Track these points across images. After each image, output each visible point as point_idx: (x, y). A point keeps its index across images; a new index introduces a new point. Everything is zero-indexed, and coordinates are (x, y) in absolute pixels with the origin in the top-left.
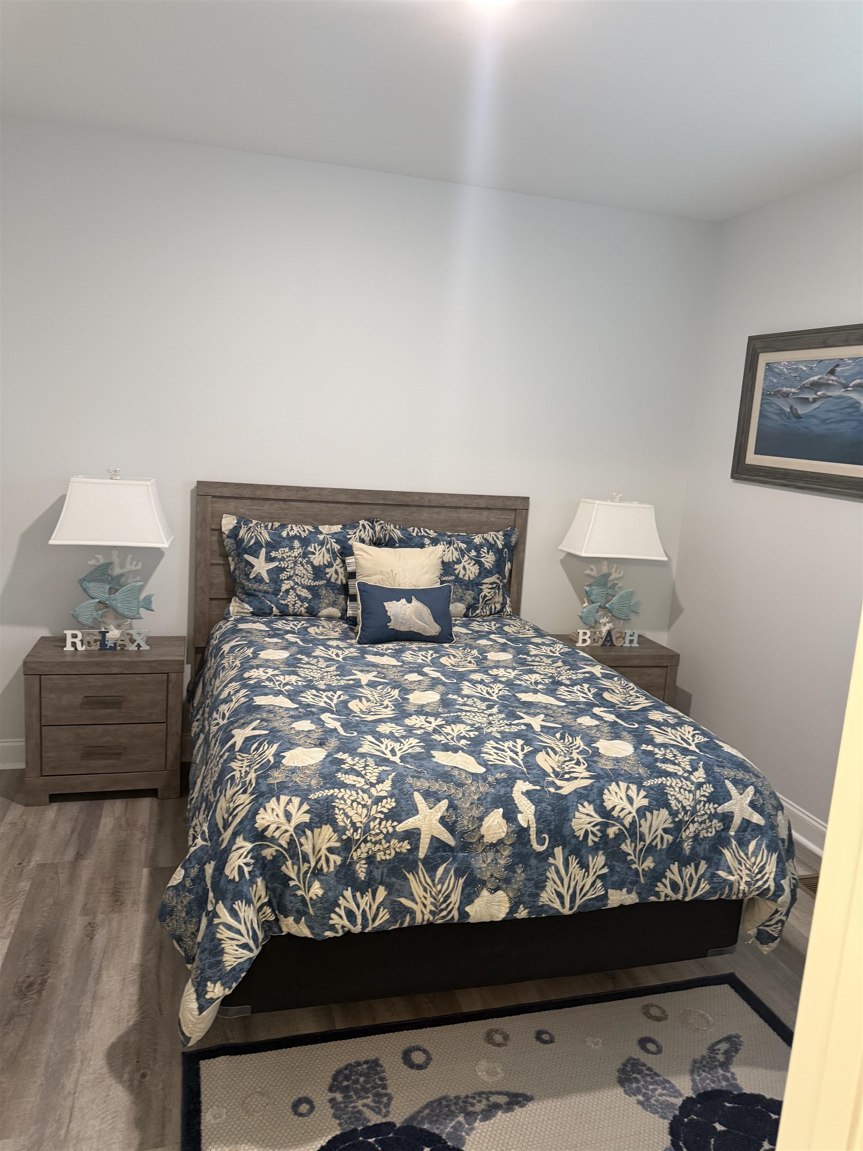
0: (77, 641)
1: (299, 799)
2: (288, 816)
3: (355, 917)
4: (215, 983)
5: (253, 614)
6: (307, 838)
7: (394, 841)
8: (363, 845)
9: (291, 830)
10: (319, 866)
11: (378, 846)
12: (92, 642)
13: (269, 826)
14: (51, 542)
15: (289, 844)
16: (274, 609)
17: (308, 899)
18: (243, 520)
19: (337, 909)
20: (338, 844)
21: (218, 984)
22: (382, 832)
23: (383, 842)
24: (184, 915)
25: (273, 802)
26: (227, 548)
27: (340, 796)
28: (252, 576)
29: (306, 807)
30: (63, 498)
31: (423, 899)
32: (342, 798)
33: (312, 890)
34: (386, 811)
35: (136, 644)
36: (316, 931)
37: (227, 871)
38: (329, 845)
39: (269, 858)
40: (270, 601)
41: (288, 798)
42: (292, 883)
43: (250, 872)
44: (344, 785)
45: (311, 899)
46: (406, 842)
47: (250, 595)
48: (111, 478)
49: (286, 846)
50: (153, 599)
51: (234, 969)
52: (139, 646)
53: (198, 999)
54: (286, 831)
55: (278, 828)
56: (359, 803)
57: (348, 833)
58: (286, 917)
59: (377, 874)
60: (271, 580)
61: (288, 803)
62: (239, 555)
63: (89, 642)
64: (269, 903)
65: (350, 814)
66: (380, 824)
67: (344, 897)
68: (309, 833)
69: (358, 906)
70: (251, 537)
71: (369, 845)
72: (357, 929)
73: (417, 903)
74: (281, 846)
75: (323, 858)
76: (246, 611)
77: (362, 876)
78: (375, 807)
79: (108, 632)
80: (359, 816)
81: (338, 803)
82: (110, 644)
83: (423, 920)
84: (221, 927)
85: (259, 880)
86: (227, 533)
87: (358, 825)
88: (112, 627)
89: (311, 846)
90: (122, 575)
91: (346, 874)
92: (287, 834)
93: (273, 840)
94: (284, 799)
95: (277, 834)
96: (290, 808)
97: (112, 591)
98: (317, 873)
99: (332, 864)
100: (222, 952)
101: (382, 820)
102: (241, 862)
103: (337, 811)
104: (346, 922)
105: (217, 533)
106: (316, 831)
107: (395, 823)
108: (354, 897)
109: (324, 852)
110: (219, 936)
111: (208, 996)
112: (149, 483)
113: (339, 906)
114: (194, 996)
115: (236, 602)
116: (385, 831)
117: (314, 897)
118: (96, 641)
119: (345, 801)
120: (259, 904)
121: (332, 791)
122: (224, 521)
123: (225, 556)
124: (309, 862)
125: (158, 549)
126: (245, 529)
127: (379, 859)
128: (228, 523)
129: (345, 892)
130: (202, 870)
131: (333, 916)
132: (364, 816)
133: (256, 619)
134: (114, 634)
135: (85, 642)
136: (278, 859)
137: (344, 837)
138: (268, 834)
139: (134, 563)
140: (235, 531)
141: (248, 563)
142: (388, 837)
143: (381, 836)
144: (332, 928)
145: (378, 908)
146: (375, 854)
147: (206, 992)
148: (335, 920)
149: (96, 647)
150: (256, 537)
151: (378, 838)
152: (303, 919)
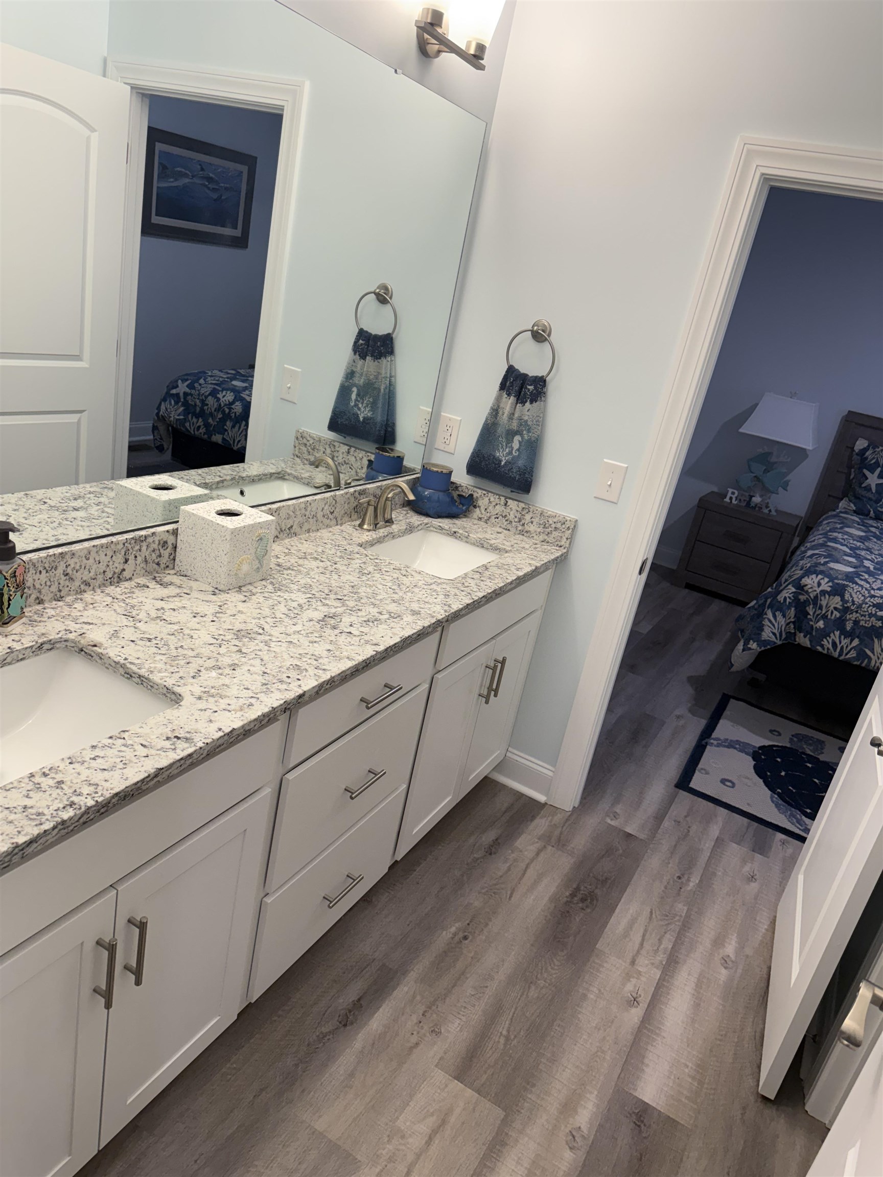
0: (734, 497)
1: (828, 580)
2: (819, 584)
3: (837, 647)
4: (754, 642)
5: (855, 512)
6: (825, 598)
7: (873, 619)
8: (854, 613)
9: (818, 591)
10: (826, 614)
11: (863, 618)
12: (742, 500)
13: (807, 585)
14: (741, 430)
15: (814, 597)
16: (872, 512)
17: (814, 627)
18: (873, 445)
19: (828, 638)
20: (841, 608)
21: (755, 644)
22: (868, 611)
23: (867, 616)
24: (749, 620)
25: (814, 576)
26: (853, 462)
27: (852, 586)
28: (863, 485)
29: (830, 584)
30: (757, 405)
31: (879, 655)
32: (853, 588)
33: (818, 624)
34: (875, 602)
35: (768, 509)
36: (813, 644)
37: (778, 597)
38: (836, 606)
39: (802, 600)
40: (870, 506)
41: (822, 577)
42: (809, 617)
43: (789, 603)
44: (857, 584)
45: (816, 627)
46: (880, 622)
47: (857, 498)
48: (791, 398)
49: (812, 597)
50: (790, 483)
51: (765, 640)
52: (770, 511)
53: (744, 645)
54: (815, 591)
55: (811, 588)
56: (861, 593)
57: (849, 605)
58: (800, 632)
59: (857, 632)
60: (876, 491)
61: (821, 579)
62: (861, 469)
63: (740, 500)
64: (794, 623)
65: (853, 596)
66: (869, 607)
67: (834, 634)
68: (827, 596)
69: (840, 643)
70: (874, 458)
71: (858, 615)
72: (836, 655)
73: (874, 655)
74: (810, 597)
75: (830, 611)
76: (850, 508)
77: (848, 628)
78: (869, 599)
79: (754, 496)
80: (858, 599)
81: (848, 589)
82: (752, 505)
83: (875, 666)
84: (766, 619)
85: (793, 609)
86: (857, 451)
87: (856, 603)
88: (758, 495)
89: (826, 602)
90: (776, 463)
91: (840, 624)
92: (815, 593)
93: (807, 592)
94: (820, 577)
95: (810, 590)
96: (822, 581)
97: (766, 471)
98: (824, 617)
99: (834, 616)
100: (762, 630)
101: (870, 606)
102: (787, 595)
103: (847, 592)
104: (830, 646)
105: (850, 450)
106: (832, 597)
107: (878, 610)
108: (840, 637)
109: (832, 608)
110: (763, 622)
111: (749, 646)
112: (814, 405)
113: (830, 637)
114: (743, 644)
115: (846, 501)
116: (870, 612)
117: (818, 627)
118: (744, 500)
119: (853, 590)
120: (789, 621)
121: (848, 583)
122: (858, 443)
123: (850, 467)
124: (822, 610)
125: (804, 450)
126: (871, 452)
127: (861, 624)
128: (861, 444)
129: (835, 632)
130: (766, 601)
131: (825, 640)
132: (861, 600)
133: (855, 514)
134: (757, 499)
135: (738, 499)
136: (806, 603)
137: (846, 605)
138: (806, 588)
139: (786, 457)
140: (865, 450)
141: (864, 475)
142: (871, 615)
143: (867, 613)
144: (822, 646)
145: (851, 649)
146: (859, 621)
147: (749, 644)
148: (825, 642)
149: (744, 504)
150: (877, 459)
151: (864, 613)
152: (808, 636)
